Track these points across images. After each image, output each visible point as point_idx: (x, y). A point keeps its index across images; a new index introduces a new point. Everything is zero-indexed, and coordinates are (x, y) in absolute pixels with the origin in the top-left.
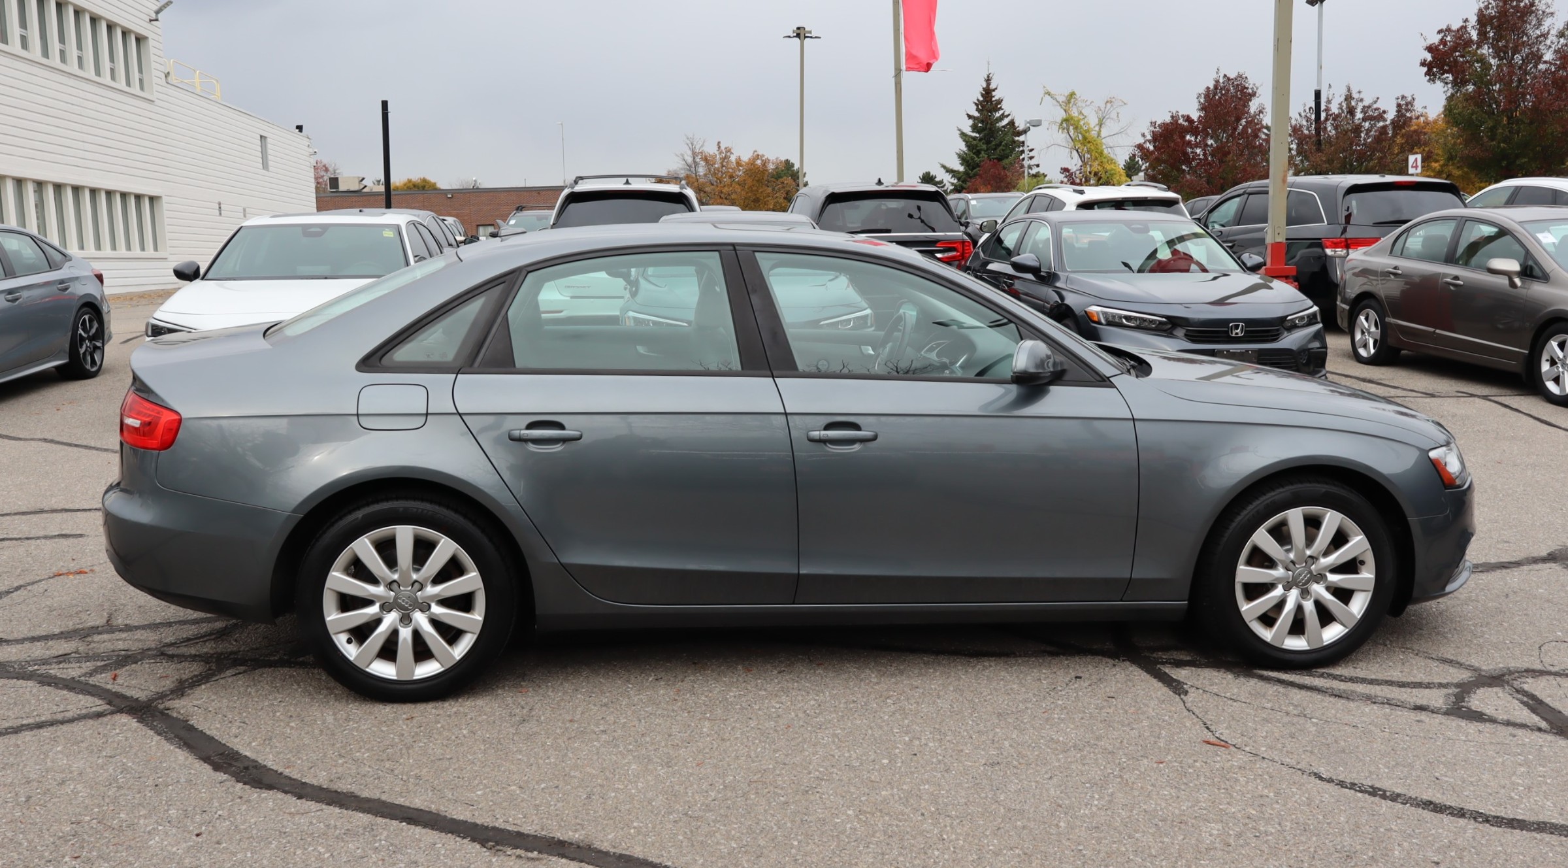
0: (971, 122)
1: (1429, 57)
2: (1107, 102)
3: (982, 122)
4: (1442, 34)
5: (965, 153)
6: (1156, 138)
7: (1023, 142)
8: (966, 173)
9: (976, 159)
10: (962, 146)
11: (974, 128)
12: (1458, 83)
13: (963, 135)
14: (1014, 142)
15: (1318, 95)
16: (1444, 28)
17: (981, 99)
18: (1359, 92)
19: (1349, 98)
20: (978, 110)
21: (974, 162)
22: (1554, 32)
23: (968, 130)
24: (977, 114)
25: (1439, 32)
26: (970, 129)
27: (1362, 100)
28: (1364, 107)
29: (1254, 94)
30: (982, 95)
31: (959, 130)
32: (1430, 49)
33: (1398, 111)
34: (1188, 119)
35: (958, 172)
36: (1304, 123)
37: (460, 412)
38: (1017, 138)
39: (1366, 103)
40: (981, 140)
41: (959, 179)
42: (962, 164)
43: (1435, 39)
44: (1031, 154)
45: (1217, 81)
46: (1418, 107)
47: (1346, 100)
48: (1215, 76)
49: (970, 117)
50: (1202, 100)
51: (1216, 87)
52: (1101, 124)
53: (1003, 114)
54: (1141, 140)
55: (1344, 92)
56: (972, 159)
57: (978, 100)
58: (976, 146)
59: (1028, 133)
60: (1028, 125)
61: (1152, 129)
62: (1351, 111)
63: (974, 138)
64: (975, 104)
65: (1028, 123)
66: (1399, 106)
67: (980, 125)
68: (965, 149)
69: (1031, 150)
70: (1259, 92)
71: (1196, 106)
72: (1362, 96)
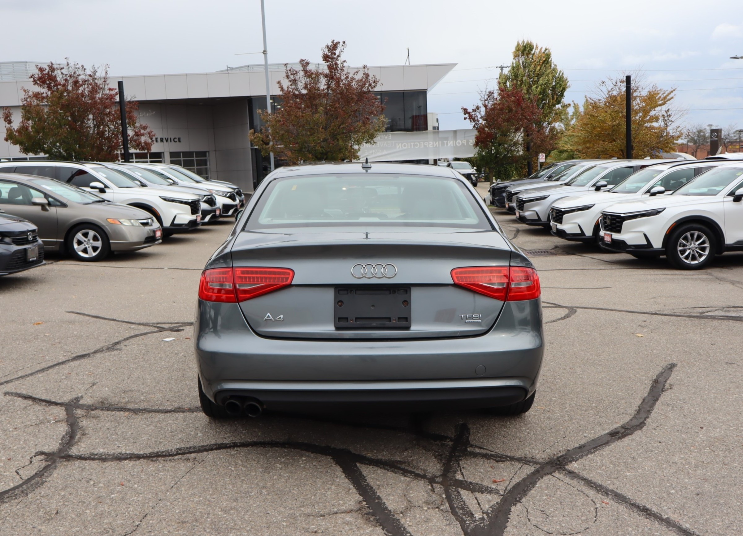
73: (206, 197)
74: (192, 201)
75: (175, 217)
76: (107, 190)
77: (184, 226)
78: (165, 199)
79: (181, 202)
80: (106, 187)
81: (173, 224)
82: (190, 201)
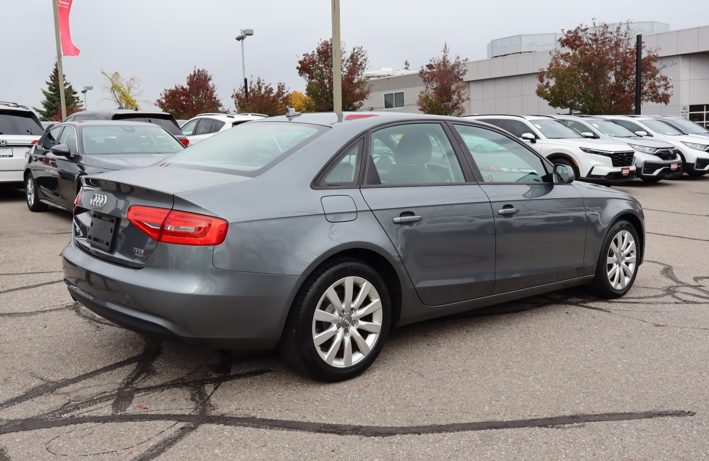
0: (48, 86)
1: (300, 66)
2: (131, 79)
3: (55, 86)
4: (305, 56)
5: (47, 102)
6: (166, 97)
7: (78, 98)
8: (48, 112)
9: (53, 105)
10: (44, 98)
11: (50, 89)
12: (311, 78)
13: (44, 92)
14: (73, 97)
15: (246, 80)
16: (306, 54)
17: (53, 74)
18: (263, 80)
19: (259, 83)
20: (51, 80)
21: (52, 106)
22: (346, 59)
23: (47, 90)
24: (51, 82)
25: (304, 55)
26: (48, 89)
27: (264, 84)
28: (265, 87)
29: (210, 79)
30: (54, 72)
31: (42, 90)
32: (300, 62)
33: (279, 89)
34: (182, 88)
35: (43, 112)
36: (241, 92)
37: (372, 209)
38: (73, 95)
39: (266, 85)
40: (55, 95)
41: (44, 115)
42: (45, 107)
43: (302, 58)
44: (82, 104)
45: (195, 72)
46: (286, 87)
47: (258, 83)
48: (194, 69)
49: (48, 83)
50: (189, 80)
51: (194, 75)
52: (129, 90)
53: (66, 83)
54: (159, 97)
55: (257, 80)
56: (51, 105)
57: (51, 75)
58: (53, 98)
59: (86, 93)
60: (86, 89)
61: (165, 92)
62: (260, 88)
63: (51, 95)
64: (50, 77)
65: (86, 87)
66: (279, 87)
67: (54, 88)
68: (46, 100)
69: (82, 102)
70: (212, 78)
71: (186, 82)
72: (264, 82)
73: (659, 150)
74: (614, 153)
75: (593, 168)
76: (537, 141)
77: (602, 177)
78: (585, 150)
79: (602, 154)
80: (537, 137)
81: (589, 174)
82: (612, 153)
